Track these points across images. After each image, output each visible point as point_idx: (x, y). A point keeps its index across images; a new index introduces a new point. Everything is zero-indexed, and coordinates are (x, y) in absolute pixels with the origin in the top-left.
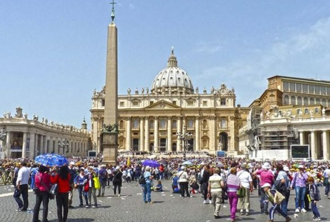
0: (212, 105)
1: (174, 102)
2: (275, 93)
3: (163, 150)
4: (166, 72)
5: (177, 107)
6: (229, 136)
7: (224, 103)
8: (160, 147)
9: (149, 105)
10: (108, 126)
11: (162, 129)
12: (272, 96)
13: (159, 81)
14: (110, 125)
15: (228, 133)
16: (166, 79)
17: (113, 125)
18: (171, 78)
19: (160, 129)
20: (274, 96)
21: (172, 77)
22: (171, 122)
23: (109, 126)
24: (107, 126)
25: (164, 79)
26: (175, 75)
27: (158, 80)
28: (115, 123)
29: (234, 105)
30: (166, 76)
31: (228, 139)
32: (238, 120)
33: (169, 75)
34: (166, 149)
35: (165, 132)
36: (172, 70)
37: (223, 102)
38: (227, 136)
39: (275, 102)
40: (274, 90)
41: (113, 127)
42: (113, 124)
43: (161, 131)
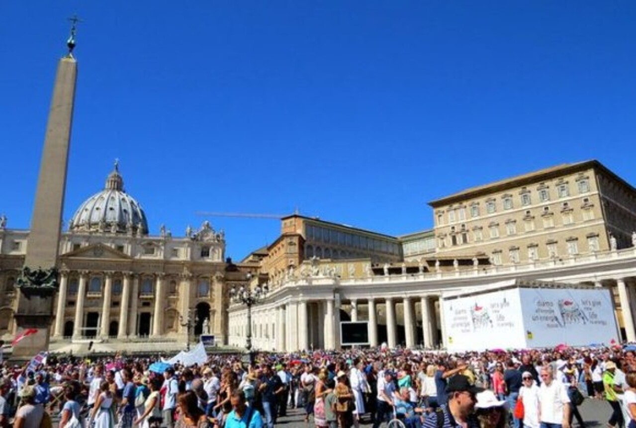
0: (187, 256)
1: (121, 248)
2: (295, 240)
3: (91, 334)
4: (102, 198)
5: (125, 257)
6: (212, 309)
7: (207, 253)
8: (85, 329)
9: (72, 250)
10: (35, 272)
11: (92, 295)
12: (291, 244)
13: (88, 213)
14: (40, 271)
15: (211, 304)
16: (102, 211)
17: (49, 271)
18: (111, 209)
19: (88, 295)
20: (295, 244)
21: (113, 207)
22: (112, 283)
23: (38, 271)
24: (32, 271)
25: (97, 209)
26: (118, 204)
27: (86, 210)
28: (53, 265)
29: (223, 257)
30: (102, 205)
31: (211, 313)
32: (229, 282)
33: (107, 203)
34: (98, 332)
35: (98, 301)
36: (112, 195)
37: (205, 252)
38: (210, 309)
39: (295, 253)
40: (294, 235)
41: (49, 274)
42: (49, 269)
43: (90, 298)
